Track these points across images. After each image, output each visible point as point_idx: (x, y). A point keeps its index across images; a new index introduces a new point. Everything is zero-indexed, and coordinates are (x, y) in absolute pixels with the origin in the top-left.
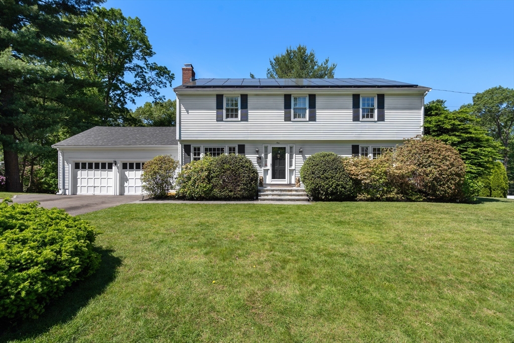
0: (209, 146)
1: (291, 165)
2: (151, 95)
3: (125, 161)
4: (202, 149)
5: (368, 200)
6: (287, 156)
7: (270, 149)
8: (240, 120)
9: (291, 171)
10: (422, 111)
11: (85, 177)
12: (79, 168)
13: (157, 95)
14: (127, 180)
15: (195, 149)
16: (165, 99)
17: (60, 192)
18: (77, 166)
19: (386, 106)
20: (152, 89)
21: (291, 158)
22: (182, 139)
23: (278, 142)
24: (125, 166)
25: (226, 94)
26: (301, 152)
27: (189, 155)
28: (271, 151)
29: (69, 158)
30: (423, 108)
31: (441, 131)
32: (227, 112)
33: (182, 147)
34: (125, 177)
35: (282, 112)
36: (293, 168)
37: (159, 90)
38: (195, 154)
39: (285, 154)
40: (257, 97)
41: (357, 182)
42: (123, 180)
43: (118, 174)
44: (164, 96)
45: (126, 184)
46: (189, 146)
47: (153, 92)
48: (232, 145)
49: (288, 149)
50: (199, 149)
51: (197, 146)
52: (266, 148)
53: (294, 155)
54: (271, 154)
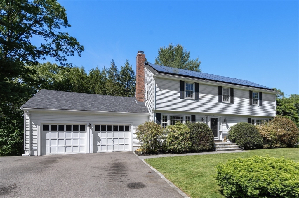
0: (173, 115)
1: (220, 129)
2: (56, 60)
3: (97, 124)
4: (168, 117)
5: (268, 148)
6: (218, 123)
7: (209, 119)
8: (194, 99)
9: (220, 132)
10: (275, 103)
11: (55, 138)
12: (48, 130)
13: (63, 60)
14: (99, 140)
15: (163, 117)
16: (72, 66)
17: (27, 153)
18: (46, 128)
19: (263, 98)
20: (60, 55)
21: (220, 124)
22: (157, 109)
23: (213, 115)
24: (97, 128)
25: (186, 81)
26: (225, 121)
27: (160, 121)
28: (210, 120)
29: (38, 120)
30: (276, 101)
31: (285, 113)
32: (186, 93)
33: (154, 115)
34: (98, 138)
35: (217, 97)
36: (221, 130)
37: (66, 57)
38: (163, 121)
39: (217, 122)
40: (204, 85)
41: (265, 138)
42: (96, 140)
43: (92, 135)
44: (71, 64)
45: (98, 144)
46: (160, 115)
47: (60, 58)
48: (188, 115)
49: (219, 120)
50: (166, 117)
51: (165, 115)
52: (207, 118)
53: (222, 123)
54: (210, 122)
